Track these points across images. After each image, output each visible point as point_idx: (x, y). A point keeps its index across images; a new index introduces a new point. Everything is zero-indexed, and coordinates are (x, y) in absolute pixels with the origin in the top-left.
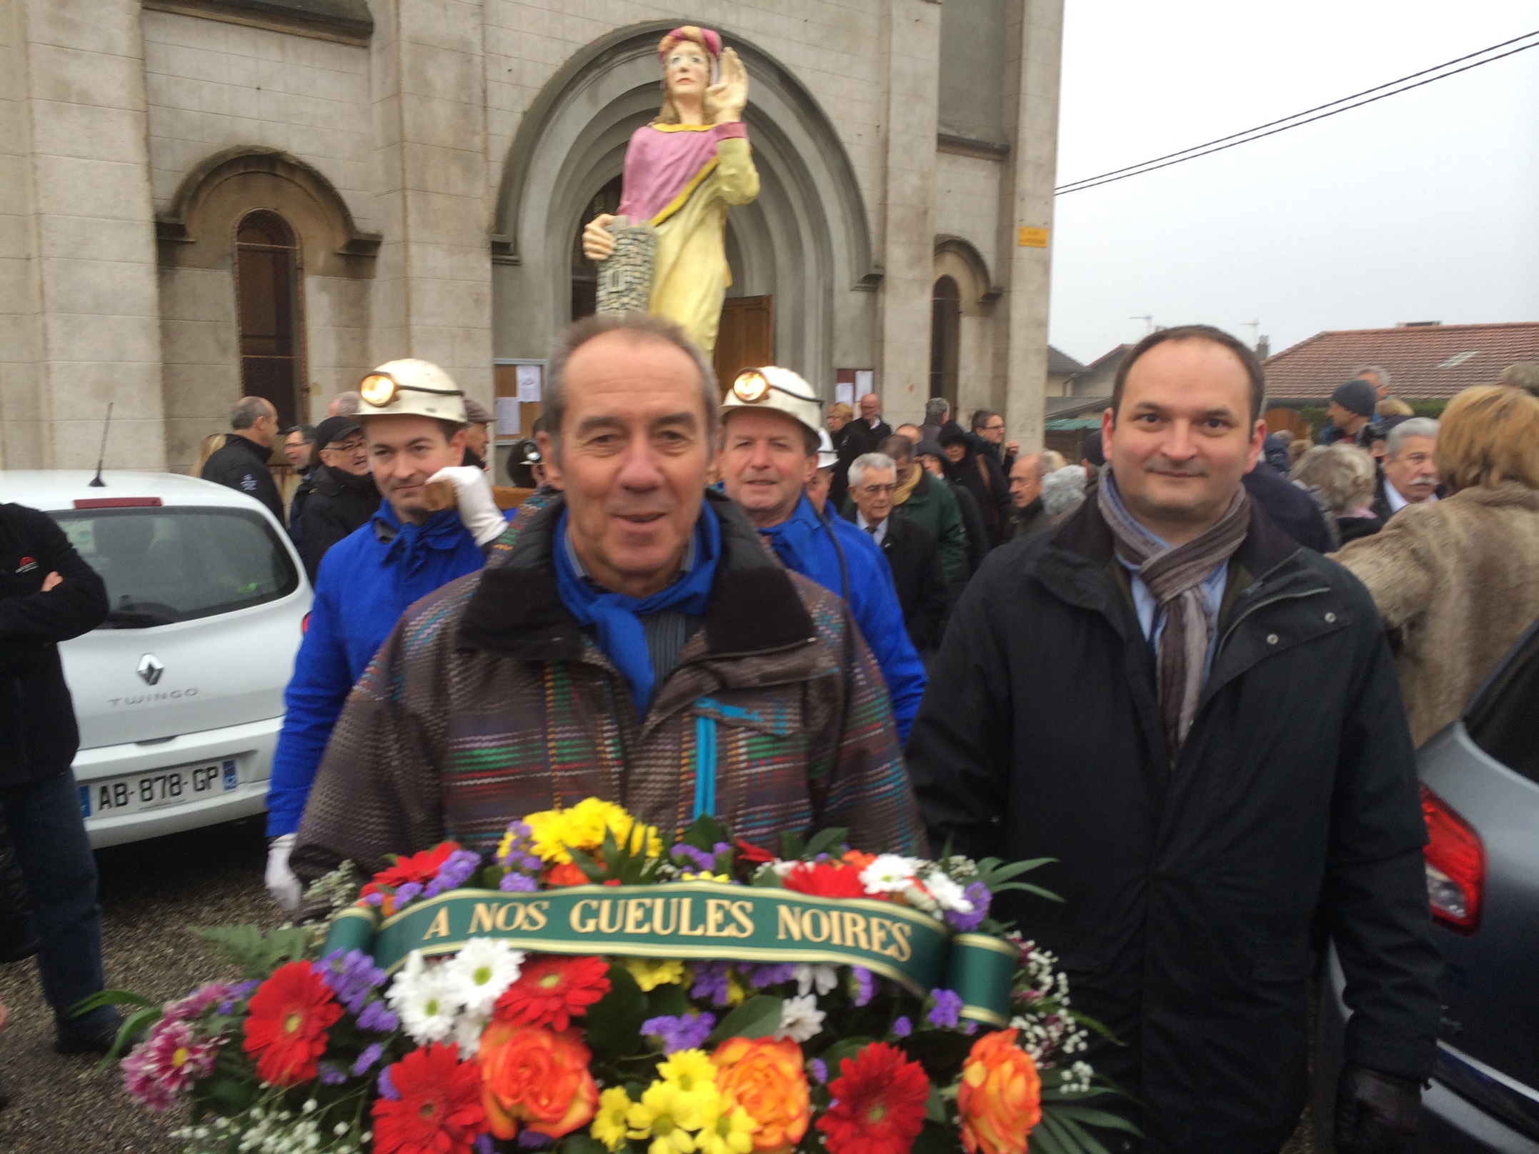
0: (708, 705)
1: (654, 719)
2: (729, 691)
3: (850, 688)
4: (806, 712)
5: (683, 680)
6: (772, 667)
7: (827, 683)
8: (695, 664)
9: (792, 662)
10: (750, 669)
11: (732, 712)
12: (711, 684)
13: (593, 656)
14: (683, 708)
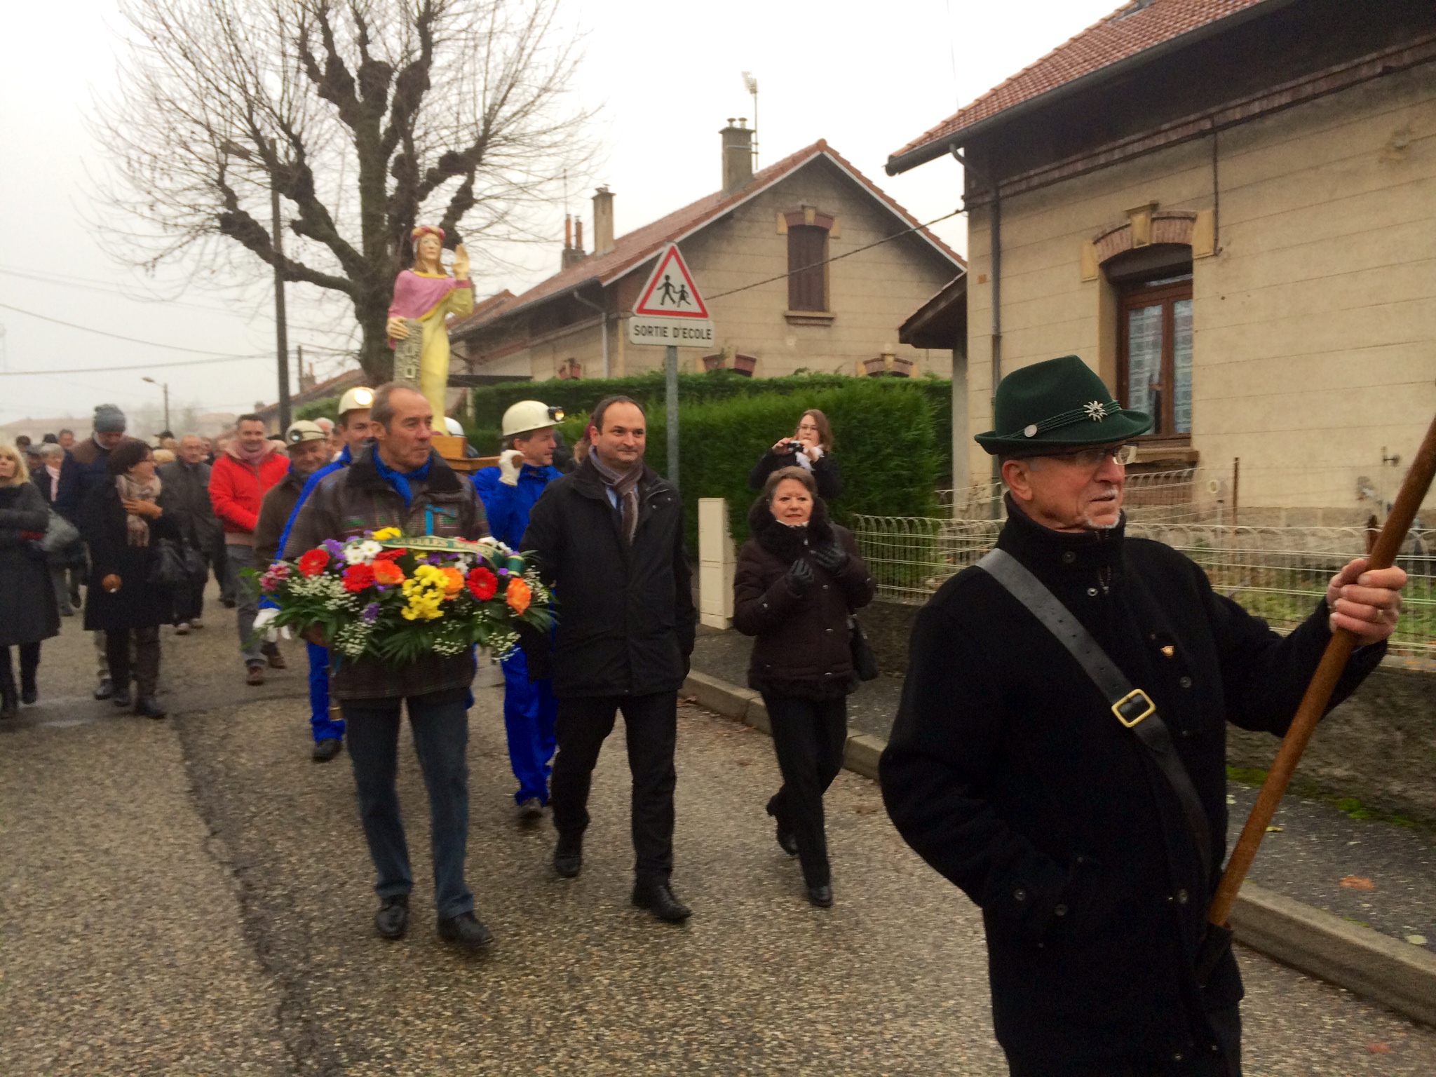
0: (429, 507)
1: (412, 509)
2: (437, 503)
3: (474, 508)
4: (461, 513)
5: (421, 498)
6: (449, 496)
7: (467, 502)
8: (424, 494)
9: (454, 496)
10: (442, 496)
11: (437, 510)
12: (429, 500)
13: (391, 489)
14: (421, 508)
